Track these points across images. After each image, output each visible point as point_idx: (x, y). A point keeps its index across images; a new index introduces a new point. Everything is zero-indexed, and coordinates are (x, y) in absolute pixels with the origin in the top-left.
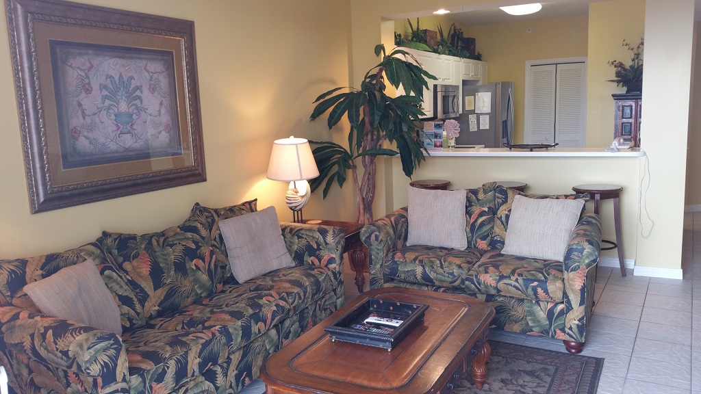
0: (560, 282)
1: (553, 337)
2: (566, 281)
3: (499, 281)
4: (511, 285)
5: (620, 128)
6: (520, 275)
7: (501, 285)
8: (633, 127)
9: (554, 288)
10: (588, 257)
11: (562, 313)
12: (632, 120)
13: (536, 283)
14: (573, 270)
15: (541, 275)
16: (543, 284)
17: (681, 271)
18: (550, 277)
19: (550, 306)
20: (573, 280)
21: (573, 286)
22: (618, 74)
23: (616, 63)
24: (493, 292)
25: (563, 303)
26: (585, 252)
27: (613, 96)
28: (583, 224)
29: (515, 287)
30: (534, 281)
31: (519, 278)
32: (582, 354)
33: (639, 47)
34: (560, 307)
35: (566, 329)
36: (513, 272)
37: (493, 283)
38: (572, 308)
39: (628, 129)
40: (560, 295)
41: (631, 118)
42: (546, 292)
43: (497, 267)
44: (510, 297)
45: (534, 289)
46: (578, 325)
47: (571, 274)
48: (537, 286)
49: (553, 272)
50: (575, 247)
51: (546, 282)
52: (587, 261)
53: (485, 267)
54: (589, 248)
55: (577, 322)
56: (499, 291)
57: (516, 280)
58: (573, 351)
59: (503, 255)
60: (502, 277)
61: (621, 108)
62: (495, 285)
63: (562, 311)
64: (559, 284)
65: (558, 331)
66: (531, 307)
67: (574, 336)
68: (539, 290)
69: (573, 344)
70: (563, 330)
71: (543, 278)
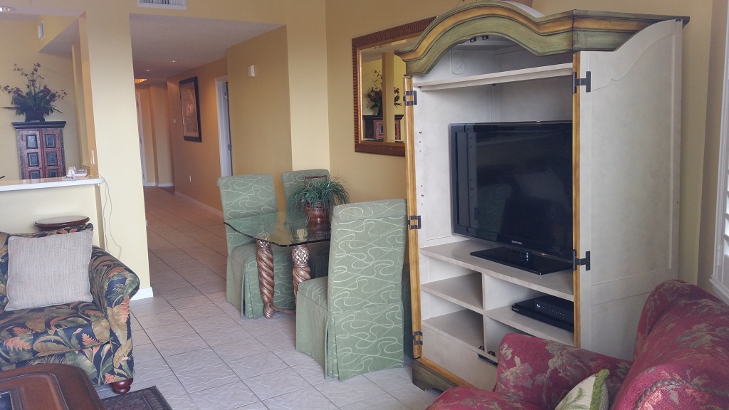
0: (105, 320)
1: (102, 383)
2: (109, 318)
3: (34, 340)
4: (50, 341)
5: (26, 159)
6: (58, 326)
7: (38, 345)
8: (40, 158)
9: (100, 329)
10: (130, 286)
11: (110, 354)
12: (39, 151)
13: (79, 330)
14: (118, 303)
15: (80, 319)
16: (87, 328)
17: (151, 289)
18: (93, 319)
19: (95, 350)
20: (118, 314)
21: (118, 320)
22: (15, 101)
23: (10, 88)
24: (27, 356)
25: (108, 343)
26: (127, 282)
27: (14, 124)
28: (98, 257)
29: (55, 341)
30: (77, 327)
31: (58, 330)
32: (131, 390)
33: (33, 74)
34: (107, 347)
35: (116, 370)
36: (48, 325)
37: (27, 346)
38: (120, 345)
39: (34, 160)
40: (107, 334)
41: (36, 148)
42: (92, 335)
43: (23, 326)
44: (49, 356)
45: (79, 338)
46: (127, 361)
47: (116, 309)
48: (82, 332)
49: (92, 313)
50: (116, 278)
51: (91, 325)
52: (130, 291)
53: (7, 330)
54: (130, 277)
55: (126, 358)
56: (34, 353)
57: (56, 334)
58: (123, 391)
59: (12, 313)
60: (37, 335)
61: (24, 138)
62: (29, 348)
63: (109, 351)
64: (104, 323)
65: (107, 375)
66: (75, 359)
67: (125, 374)
68: (85, 336)
69: (122, 383)
70: (112, 373)
71: (85, 322)
